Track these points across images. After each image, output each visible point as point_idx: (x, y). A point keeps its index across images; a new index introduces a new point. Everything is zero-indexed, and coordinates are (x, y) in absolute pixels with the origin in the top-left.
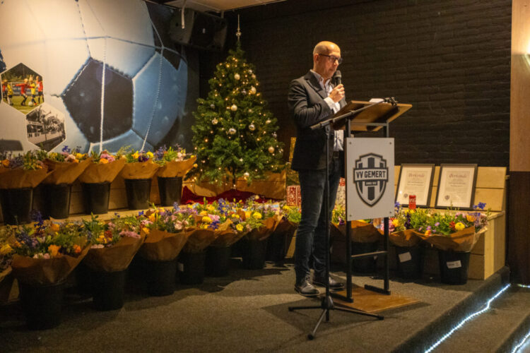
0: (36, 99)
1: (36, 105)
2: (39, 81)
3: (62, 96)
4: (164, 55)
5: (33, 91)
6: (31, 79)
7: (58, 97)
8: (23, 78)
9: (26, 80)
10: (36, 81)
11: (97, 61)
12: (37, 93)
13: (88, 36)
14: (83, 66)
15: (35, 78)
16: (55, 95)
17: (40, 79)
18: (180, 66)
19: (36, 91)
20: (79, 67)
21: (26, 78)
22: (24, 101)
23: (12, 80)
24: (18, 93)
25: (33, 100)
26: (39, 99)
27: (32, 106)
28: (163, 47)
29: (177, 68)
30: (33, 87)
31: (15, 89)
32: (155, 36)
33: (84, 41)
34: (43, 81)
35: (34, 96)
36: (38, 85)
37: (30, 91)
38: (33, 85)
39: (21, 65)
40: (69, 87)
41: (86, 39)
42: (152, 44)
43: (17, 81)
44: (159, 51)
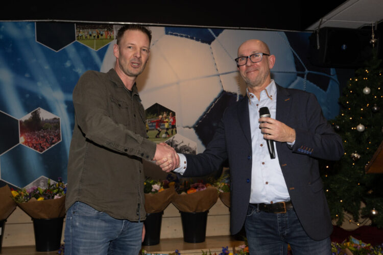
0: (170, 131)
1: (169, 137)
2: (172, 116)
3: (194, 127)
4: (308, 79)
5: (166, 125)
6: (165, 115)
7: (190, 128)
8: (158, 115)
9: (161, 116)
10: (170, 117)
11: (230, 93)
12: (170, 126)
13: (220, 72)
14: (216, 99)
15: (168, 114)
16: (187, 127)
17: (174, 114)
18: (329, 87)
19: (170, 125)
20: (212, 100)
21: (160, 115)
22: (158, 134)
23: (148, 118)
24: (153, 128)
25: (167, 133)
26: (172, 131)
27: (165, 138)
28: (307, 71)
29: (325, 89)
30: (167, 122)
31: (150, 125)
32: (296, 62)
33: (217, 78)
34: (176, 117)
35: (167, 129)
36: (171, 120)
37: (164, 125)
38: (167, 120)
39: (156, 104)
40: (201, 118)
41: (219, 75)
42: (293, 69)
43: (152, 118)
44: (302, 76)
